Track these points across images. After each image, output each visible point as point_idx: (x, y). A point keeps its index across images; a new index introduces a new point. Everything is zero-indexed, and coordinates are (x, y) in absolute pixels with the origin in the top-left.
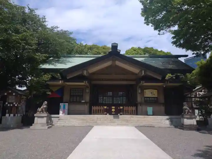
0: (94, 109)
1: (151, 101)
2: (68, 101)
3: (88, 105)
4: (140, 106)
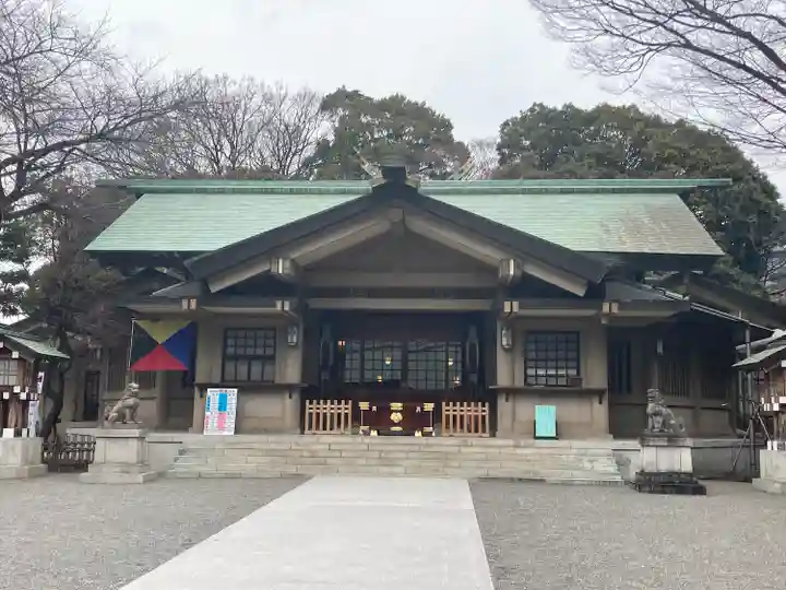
1: (552, 382)
2: (217, 379)
3: (296, 396)
4: (507, 400)
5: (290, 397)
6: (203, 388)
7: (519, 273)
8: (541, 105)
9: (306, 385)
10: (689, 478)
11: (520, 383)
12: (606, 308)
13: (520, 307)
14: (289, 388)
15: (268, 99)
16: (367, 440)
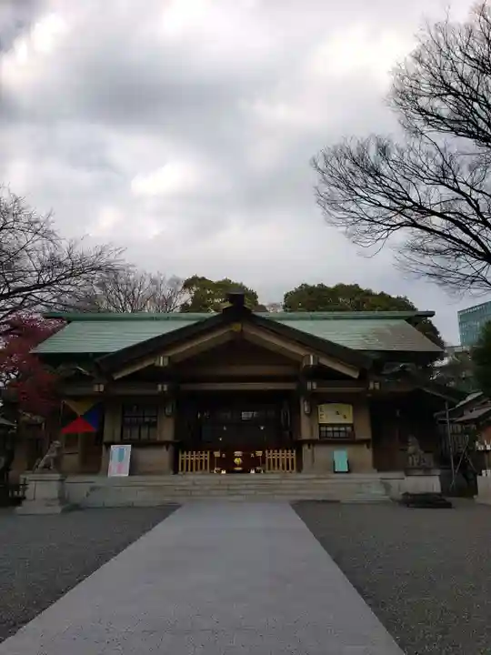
0: (185, 459)
1: (336, 435)
2: (117, 438)
3: (171, 448)
4: (309, 447)
5: (167, 449)
6: (108, 445)
7: (316, 363)
8: (305, 285)
9: (177, 441)
10: (439, 497)
11: (317, 436)
12: (371, 386)
13: (318, 386)
14: (167, 444)
15: (153, 282)
16: (219, 477)
